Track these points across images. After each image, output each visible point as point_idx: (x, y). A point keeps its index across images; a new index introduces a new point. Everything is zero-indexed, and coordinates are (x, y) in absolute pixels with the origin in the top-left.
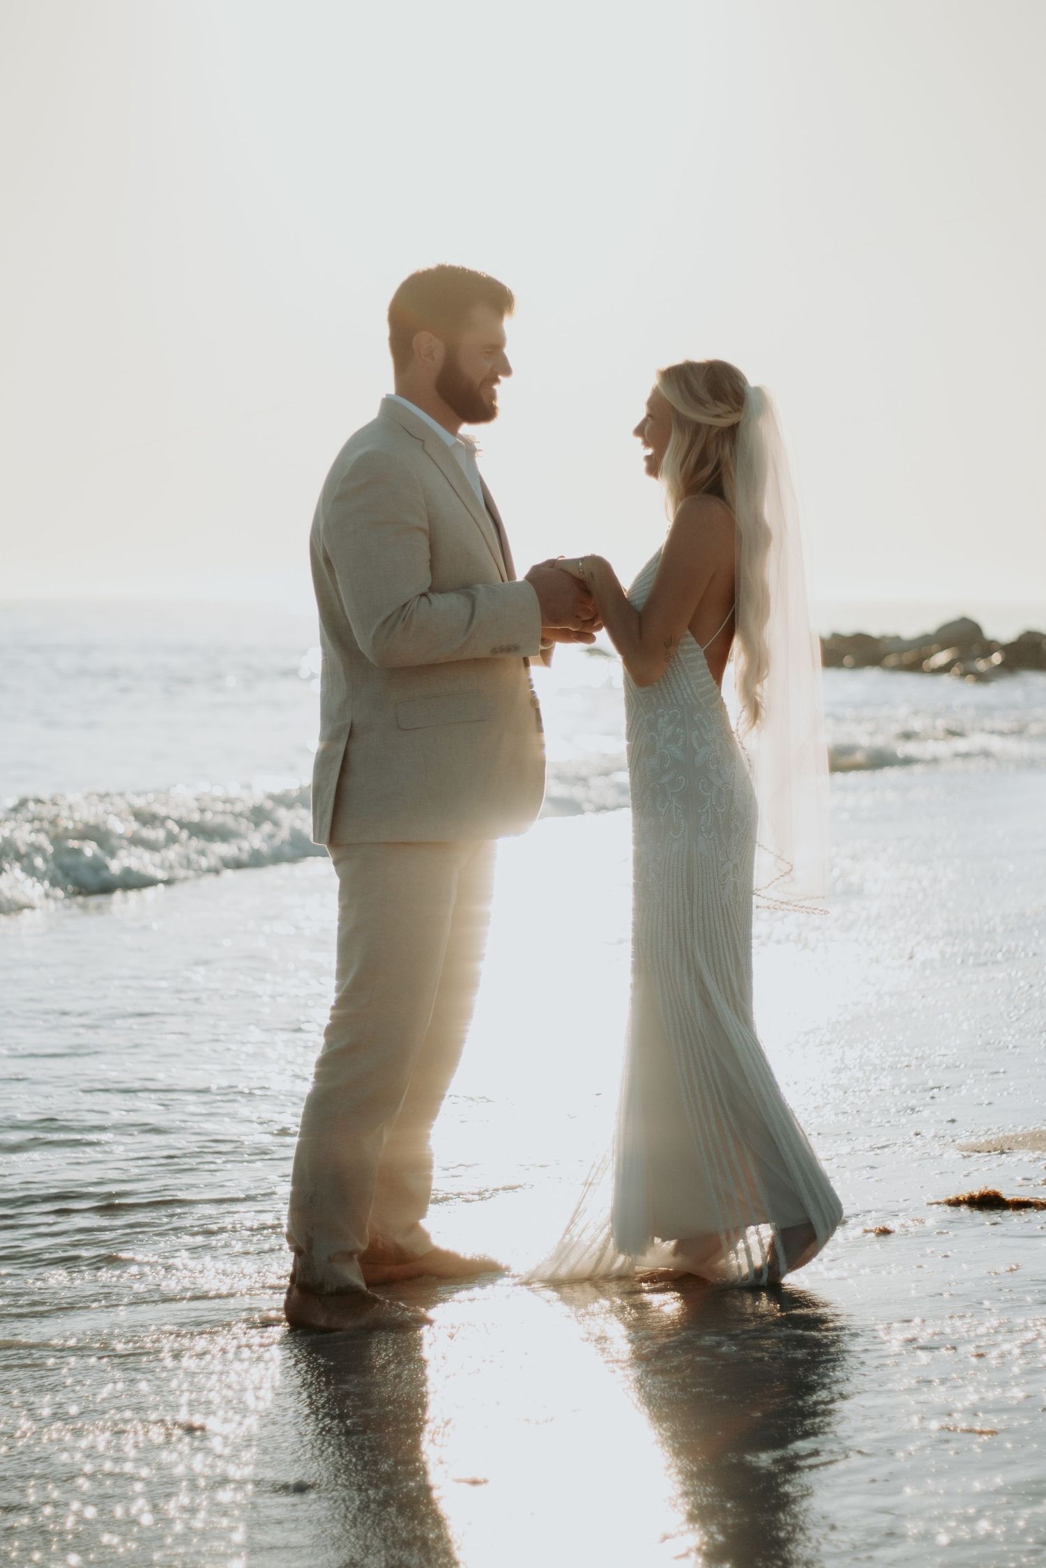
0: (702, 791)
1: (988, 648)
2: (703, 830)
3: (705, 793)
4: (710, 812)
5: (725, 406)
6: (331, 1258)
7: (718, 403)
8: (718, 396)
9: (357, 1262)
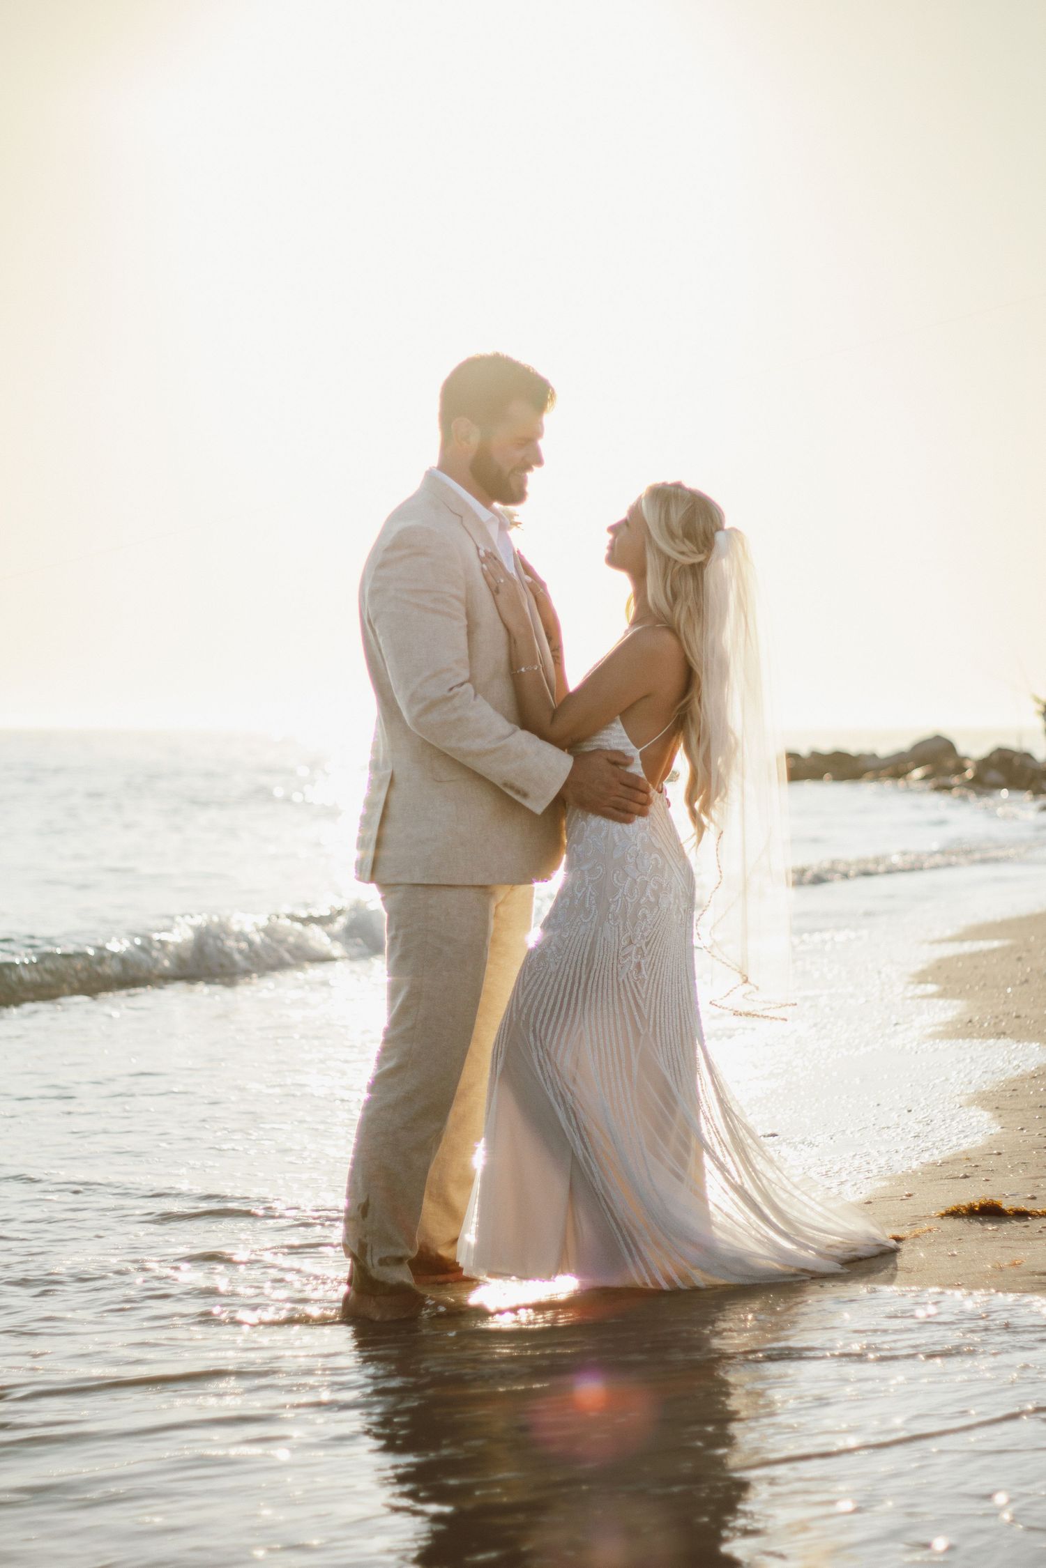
0: (616, 882)
1: (961, 763)
2: (610, 917)
3: (619, 884)
4: (620, 902)
5: (692, 546)
6: (383, 1262)
7: (686, 540)
8: (689, 535)
9: (407, 1266)
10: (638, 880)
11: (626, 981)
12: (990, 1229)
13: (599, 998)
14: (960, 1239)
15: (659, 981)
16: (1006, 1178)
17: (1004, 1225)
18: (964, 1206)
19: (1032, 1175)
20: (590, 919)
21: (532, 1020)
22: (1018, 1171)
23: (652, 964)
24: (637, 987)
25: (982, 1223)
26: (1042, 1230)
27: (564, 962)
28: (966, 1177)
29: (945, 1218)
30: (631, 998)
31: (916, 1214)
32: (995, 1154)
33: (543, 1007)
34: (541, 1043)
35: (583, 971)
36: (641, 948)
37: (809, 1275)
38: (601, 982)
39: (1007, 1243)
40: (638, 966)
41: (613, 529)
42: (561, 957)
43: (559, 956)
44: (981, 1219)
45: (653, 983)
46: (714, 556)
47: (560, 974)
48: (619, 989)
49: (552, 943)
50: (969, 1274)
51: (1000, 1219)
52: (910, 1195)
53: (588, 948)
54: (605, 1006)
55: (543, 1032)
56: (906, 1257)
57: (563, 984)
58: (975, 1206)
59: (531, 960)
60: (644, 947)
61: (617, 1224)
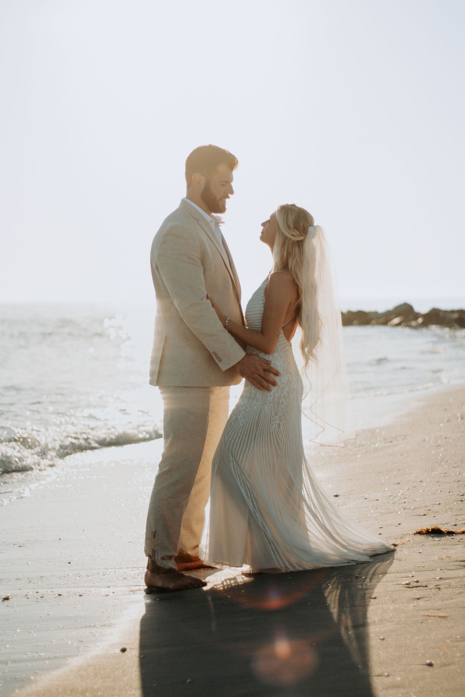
1: (416, 316)
2: (268, 403)
5: (298, 232)
6: (163, 558)
7: (295, 230)
8: (296, 227)
9: (174, 560)
10: (281, 386)
11: (273, 431)
12: (436, 540)
13: (261, 440)
14: (423, 545)
15: (287, 432)
16: (443, 515)
17: (443, 538)
18: (424, 529)
19: (455, 514)
20: (258, 403)
21: (231, 449)
22: (448, 512)
23: (285, 424)
24: (278, 435)
25: (433, 537)
26: (460, 540)
27: (246, 422)
28: (424, 515)
29: (416, 535)
30: (275, 440)
31: (402, 533)
32: (437, 504)
33: (236, 442)
34: (235, 459)
35: (255, 426)
36: (281, 417)
37: (355, 562)
38: (262, 432)
39: (444, 547)
40: (279, 425)
41: (263, 224)
42: (245, 420)
43: (244, 419)
44: (432, 535)
45: (285, 432)
46: (308, 238)
47: (244, 428)
48: (270, 435)
49: (241, 414)
50: (427, 561)
51: (440, 535)
52: (399, 524)
53: (257, 416)
54: (264, 443)
55: (236, 453)
56: (399, 553)
57: (245, 432)
58: (429, 529)
59: (231, 421)
60: (282, 416)
61: (269, 541)
